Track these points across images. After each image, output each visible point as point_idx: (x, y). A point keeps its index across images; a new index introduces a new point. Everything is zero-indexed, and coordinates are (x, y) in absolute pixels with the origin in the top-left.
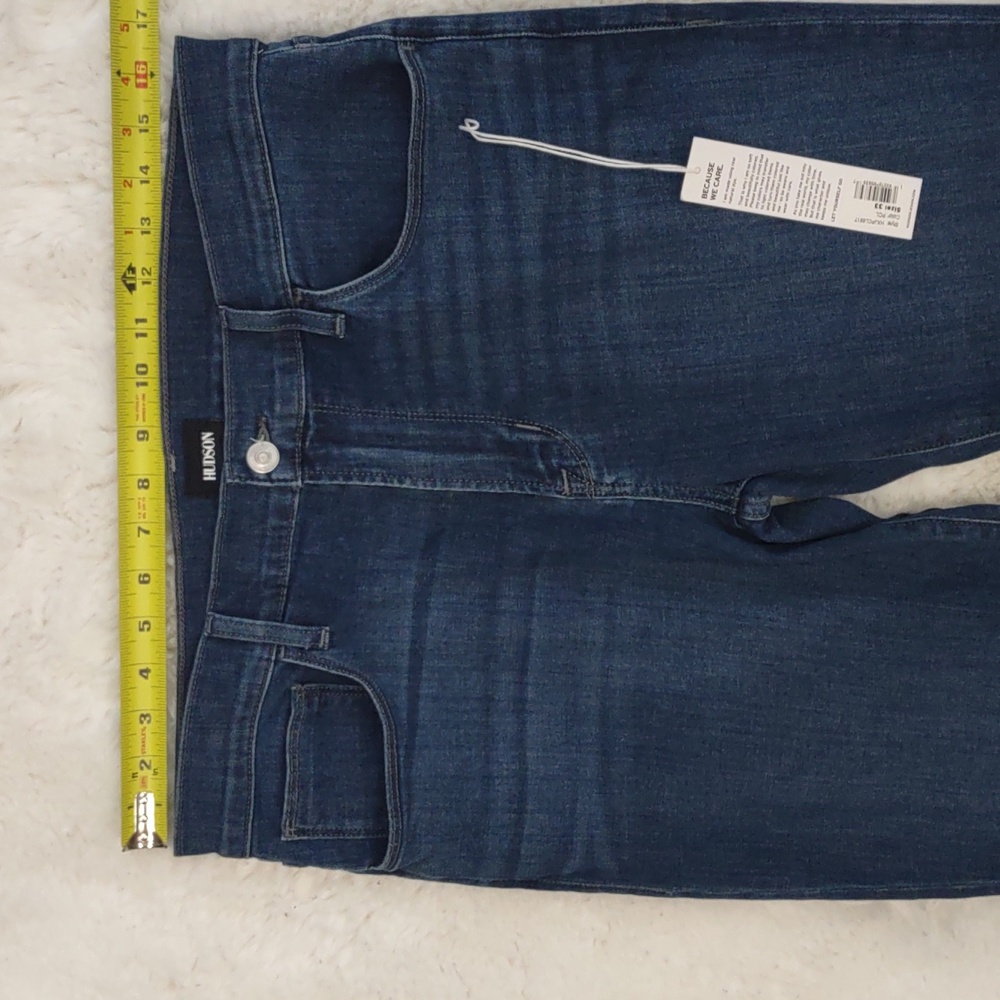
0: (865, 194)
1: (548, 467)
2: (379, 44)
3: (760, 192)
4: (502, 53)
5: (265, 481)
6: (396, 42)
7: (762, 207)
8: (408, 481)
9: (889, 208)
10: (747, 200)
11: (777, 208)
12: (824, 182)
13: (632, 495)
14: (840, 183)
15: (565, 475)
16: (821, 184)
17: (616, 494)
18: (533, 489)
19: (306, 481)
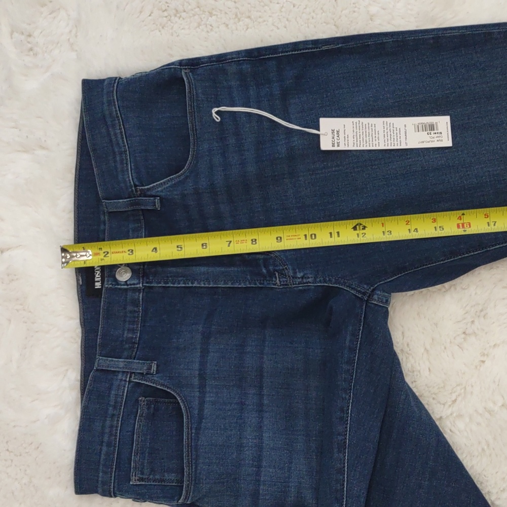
0: (420, 128)
1: (268, 271)
2: (173, 70)
3: (363, 139)
5: (124, 285)
6: (181, 69)
7: (366, 146)
8: (196, 282)
9: (435, 133)
10: (357, 144)
11: (374, 145)
12: (396, 128)
13: (313, 283)
14: (405, 126)
15: (277, 275)
16: (395, 129)
17: (304, 283)
18: (260, 284)
19: (144, 285)
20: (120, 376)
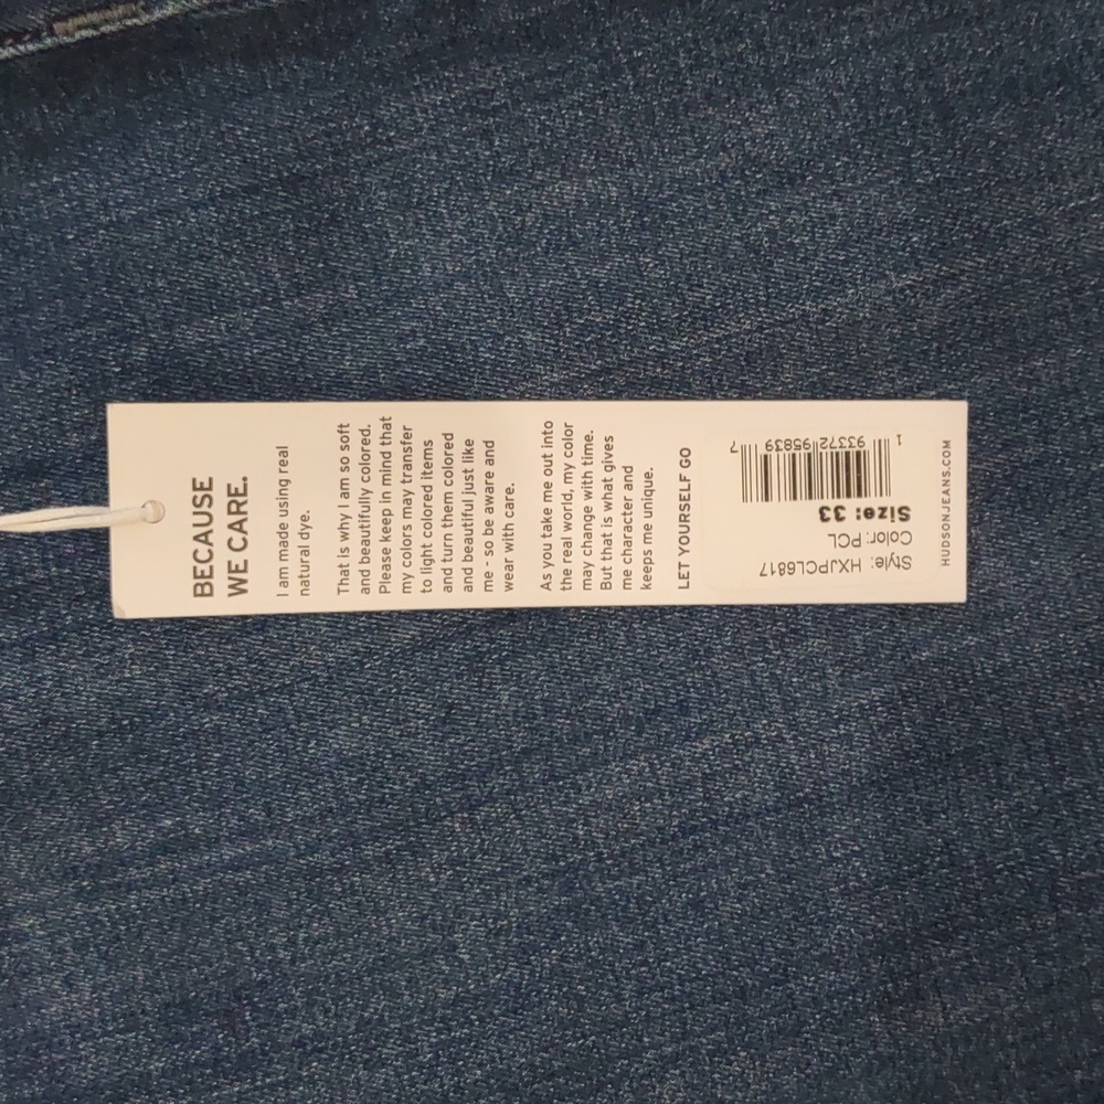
0: (779, 480)
3: (407, 540)
7: (427, 587)
9: (869, 513)
10: (365, 574)
11: (478, 581)
12: (628, 470)
14: (686, 462)
16: (618, 477)
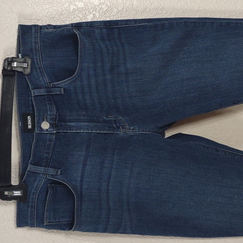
1: (117, 126)
2: (68, 29)
4: (97, 31)
5: (46, 131)
6: (72, 29)
8: (82, 130)
13: (138, 132)
15: (121, 128)
17: (134, 132)
18: (113, 131)
19: (57, 131)
20: (41, 175)
